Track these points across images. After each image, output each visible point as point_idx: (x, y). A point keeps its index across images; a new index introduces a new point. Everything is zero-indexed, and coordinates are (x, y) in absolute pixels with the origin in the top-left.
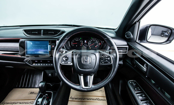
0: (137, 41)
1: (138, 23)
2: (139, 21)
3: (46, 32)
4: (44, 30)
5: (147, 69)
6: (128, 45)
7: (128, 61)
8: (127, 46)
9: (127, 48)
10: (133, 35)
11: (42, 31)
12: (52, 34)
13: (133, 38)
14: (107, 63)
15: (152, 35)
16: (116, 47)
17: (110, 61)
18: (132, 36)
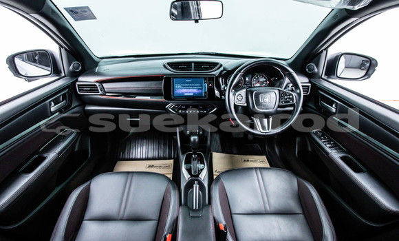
0: (323, 77)
1: (324, 52)
2: (326, 49)
3: (199, 65)
4: (195, 63)
5: (336, 109)
6: (310, 82)
7: (310, 105)
8: (309, 84)
9: (308, 86)
10: (317, 67)
11: (193, 64)
12: (207, 69)
13: (318, 73)
14: (289, 102)
15: (345, 67)
16: (300, 85)
17: (292, 99)
18: (316, 70)
